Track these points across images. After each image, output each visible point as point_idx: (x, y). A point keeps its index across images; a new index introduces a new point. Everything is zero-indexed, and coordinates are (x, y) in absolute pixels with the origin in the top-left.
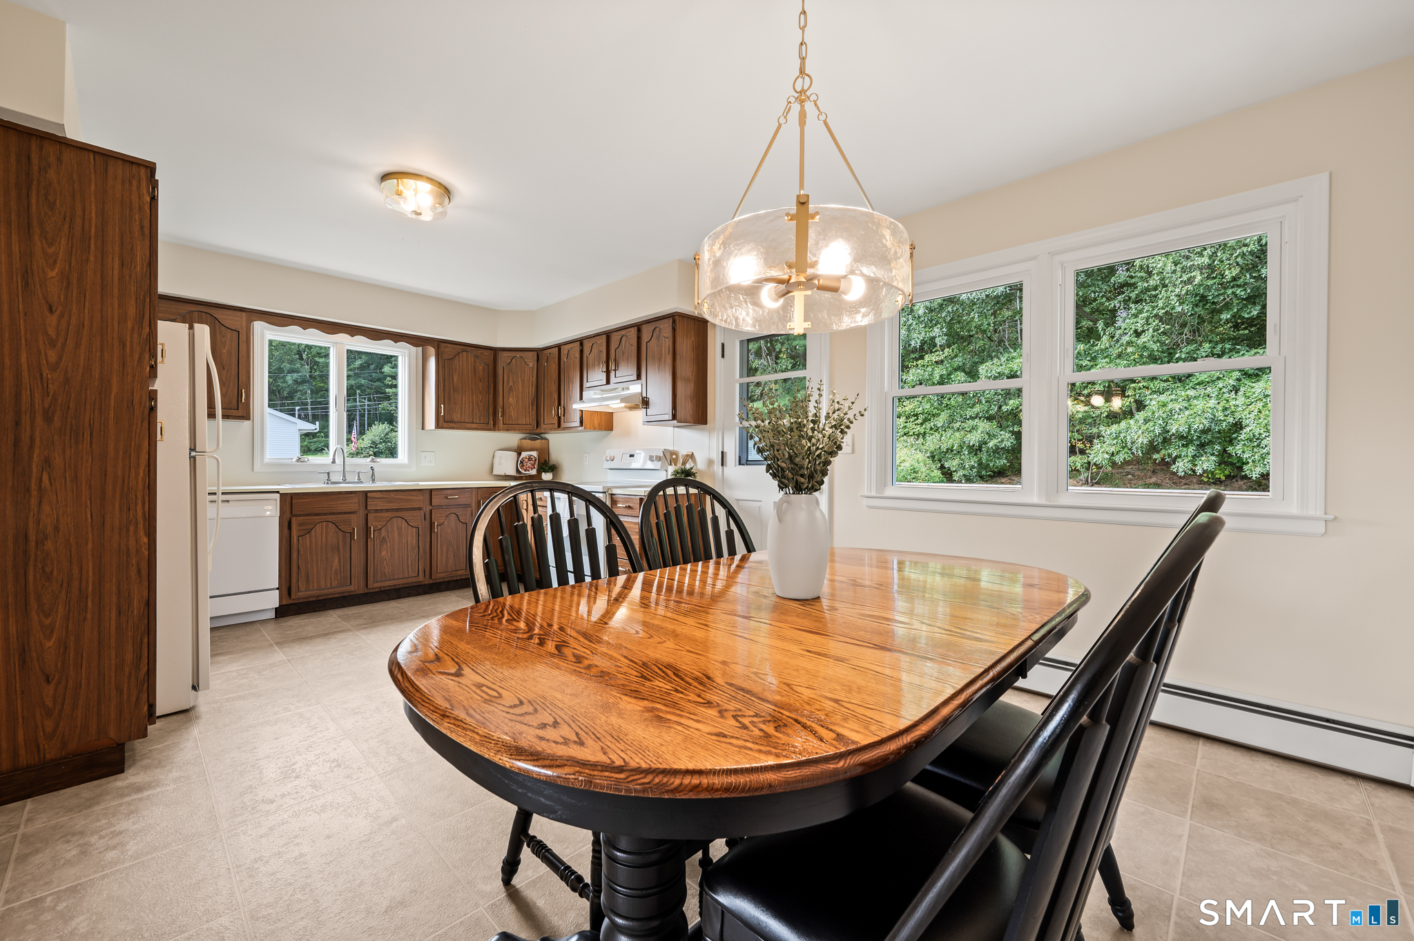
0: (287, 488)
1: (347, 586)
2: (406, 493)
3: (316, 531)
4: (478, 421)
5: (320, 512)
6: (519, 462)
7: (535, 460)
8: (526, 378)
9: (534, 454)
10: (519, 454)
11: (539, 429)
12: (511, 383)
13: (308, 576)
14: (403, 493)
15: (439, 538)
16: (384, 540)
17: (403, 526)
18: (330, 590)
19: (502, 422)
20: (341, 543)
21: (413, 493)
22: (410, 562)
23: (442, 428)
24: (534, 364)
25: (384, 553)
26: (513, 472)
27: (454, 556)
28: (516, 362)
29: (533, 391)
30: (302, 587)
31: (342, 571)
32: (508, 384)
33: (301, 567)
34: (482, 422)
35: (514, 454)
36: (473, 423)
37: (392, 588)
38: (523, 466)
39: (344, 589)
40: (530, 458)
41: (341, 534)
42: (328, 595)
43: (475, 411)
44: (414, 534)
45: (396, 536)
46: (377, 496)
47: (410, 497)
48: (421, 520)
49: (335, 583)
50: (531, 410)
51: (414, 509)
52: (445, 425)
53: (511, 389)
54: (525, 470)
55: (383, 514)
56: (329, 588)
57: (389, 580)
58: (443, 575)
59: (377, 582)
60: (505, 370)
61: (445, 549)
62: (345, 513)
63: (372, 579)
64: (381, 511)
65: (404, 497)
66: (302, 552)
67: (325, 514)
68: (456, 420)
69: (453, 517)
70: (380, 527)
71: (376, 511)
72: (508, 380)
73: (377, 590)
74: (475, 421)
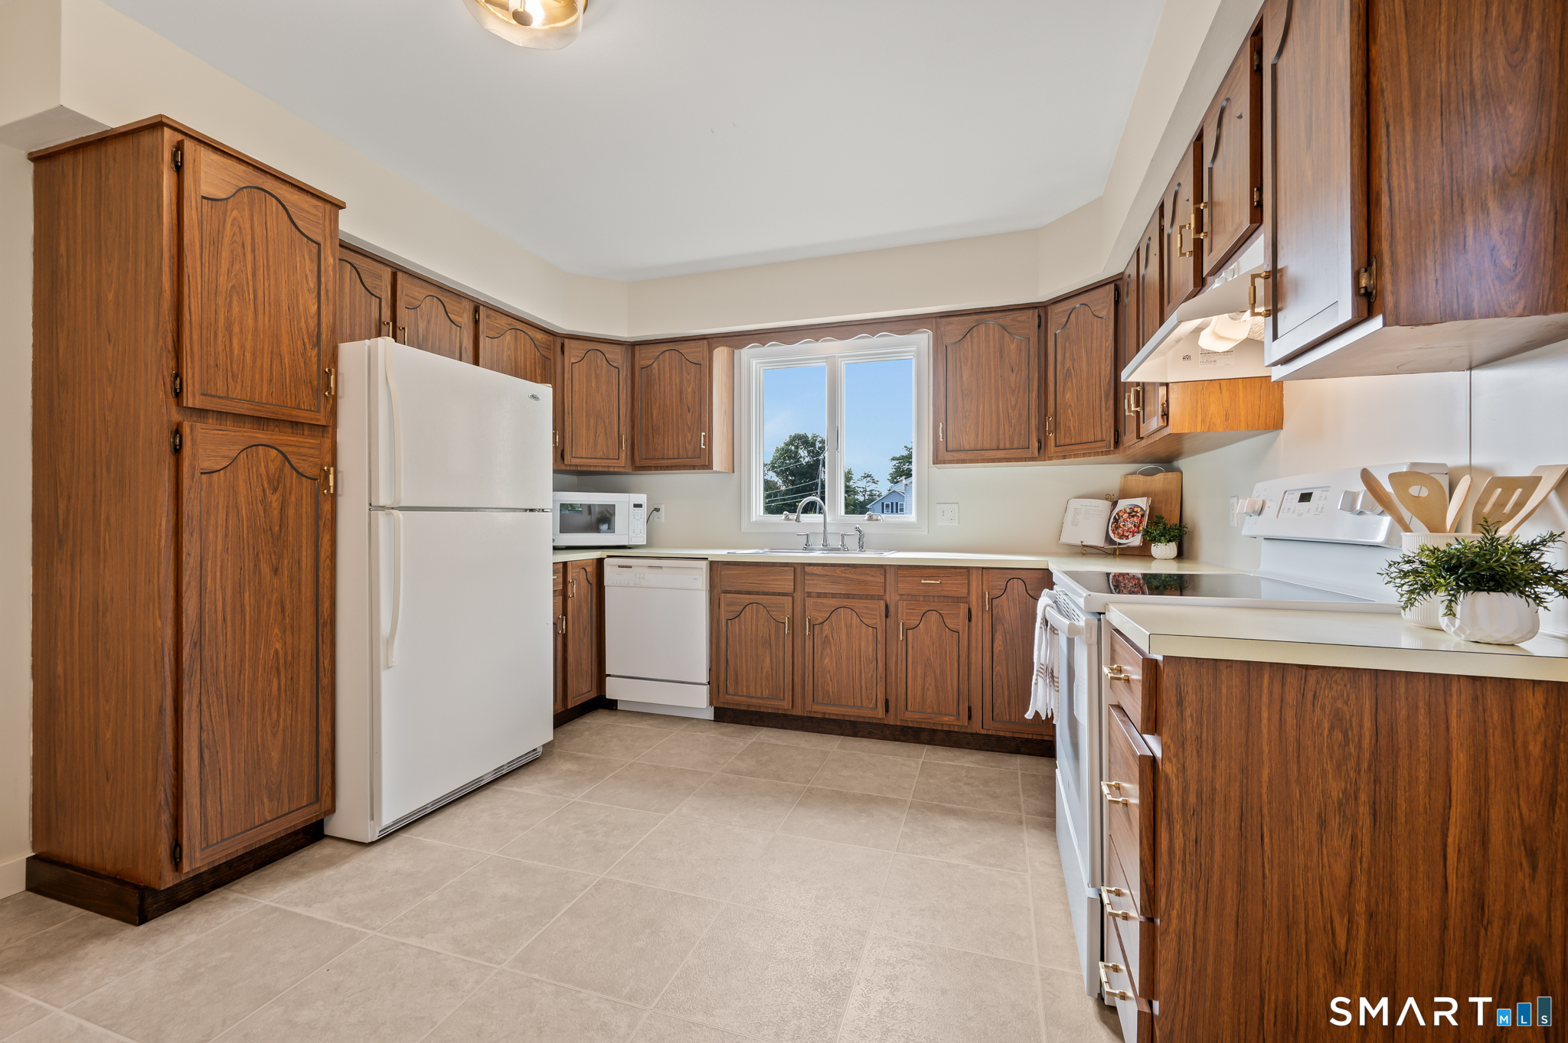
0: (720, 554)
1: (780, 700)
2: (858, 570)
3: (745, 615)
4: (1008, 445)
5: (750, 589)
6: (1112, 520)
7: (1143, 516)
8: (1094, 345)
9: (1143, 503)
10: (1115, 504)
11: (1121, 448)
12: (1068, 364)
13: (736, 675)
14: (853, 570)
15: (910, 651)
16: (826, 641)
17: (854, 622)
18: (760, 701)
19: (1052, 443)
20: (773, 637)
21: (868, 571)
22: (863, 682)
23: (944, 462)
24: (1109, 311)
25: (827, 661)
26: (1098, 540)
27: (936, 687)
28: (1077, 318)
29: (1108, 368)
30: (731, 690)
31: (774, 676)
32: (1064, 367)
33: (729, 662)
34: (1015, 446)
35: (1107, 504)
36: (998, 449)
37: (841, 718)
38: (1117, 528)
39: (776, 703)
40: (1132, 513)
41: (773, 623)
42: (760, 707)
43: (1002, 427)
44: (870, 638)
45: (844, 638)
46: (818, 572)
47: (863, 578)
48: (880, 616)
49: (766, 693)
50: (1103, 409)
51: (872, 597)
52: (949, 455)
53: (1068, 375)
54: (1121, 537)
55: (825, 601)
56: (758, 698)
57: (834, 705)
58: (916, 716)
59: (818, 703)
60: (1059, 340)
61: (919, 671)
62: (779, 594)
63: (811, 698)
64: (825, 595)
65: (855, 577)
66: (730, 642)
67: (757, 593)
68: (967, 447)
69: (934, 616)
70: (820, 620)
71: (819, 595)
72: (1064, 358)
73: (819, 716)
74: (1002, 446)
